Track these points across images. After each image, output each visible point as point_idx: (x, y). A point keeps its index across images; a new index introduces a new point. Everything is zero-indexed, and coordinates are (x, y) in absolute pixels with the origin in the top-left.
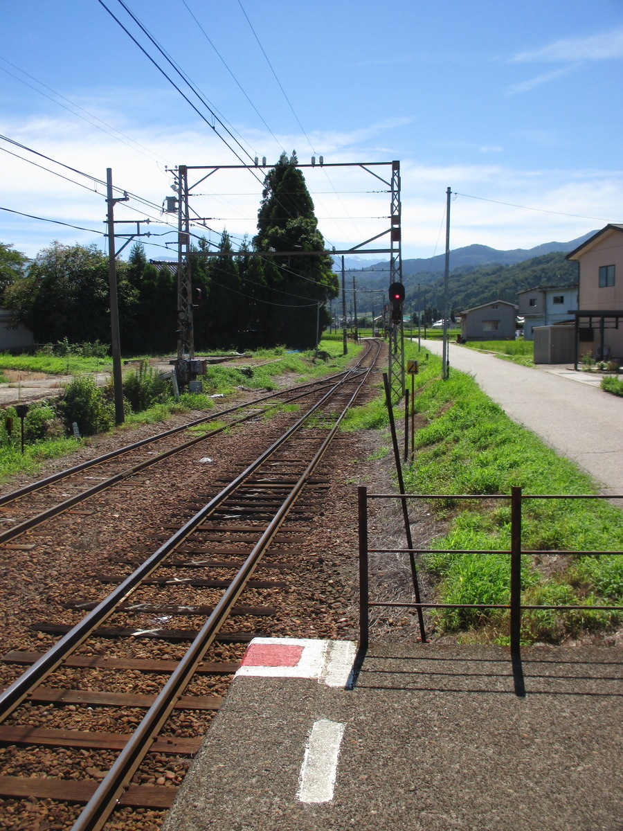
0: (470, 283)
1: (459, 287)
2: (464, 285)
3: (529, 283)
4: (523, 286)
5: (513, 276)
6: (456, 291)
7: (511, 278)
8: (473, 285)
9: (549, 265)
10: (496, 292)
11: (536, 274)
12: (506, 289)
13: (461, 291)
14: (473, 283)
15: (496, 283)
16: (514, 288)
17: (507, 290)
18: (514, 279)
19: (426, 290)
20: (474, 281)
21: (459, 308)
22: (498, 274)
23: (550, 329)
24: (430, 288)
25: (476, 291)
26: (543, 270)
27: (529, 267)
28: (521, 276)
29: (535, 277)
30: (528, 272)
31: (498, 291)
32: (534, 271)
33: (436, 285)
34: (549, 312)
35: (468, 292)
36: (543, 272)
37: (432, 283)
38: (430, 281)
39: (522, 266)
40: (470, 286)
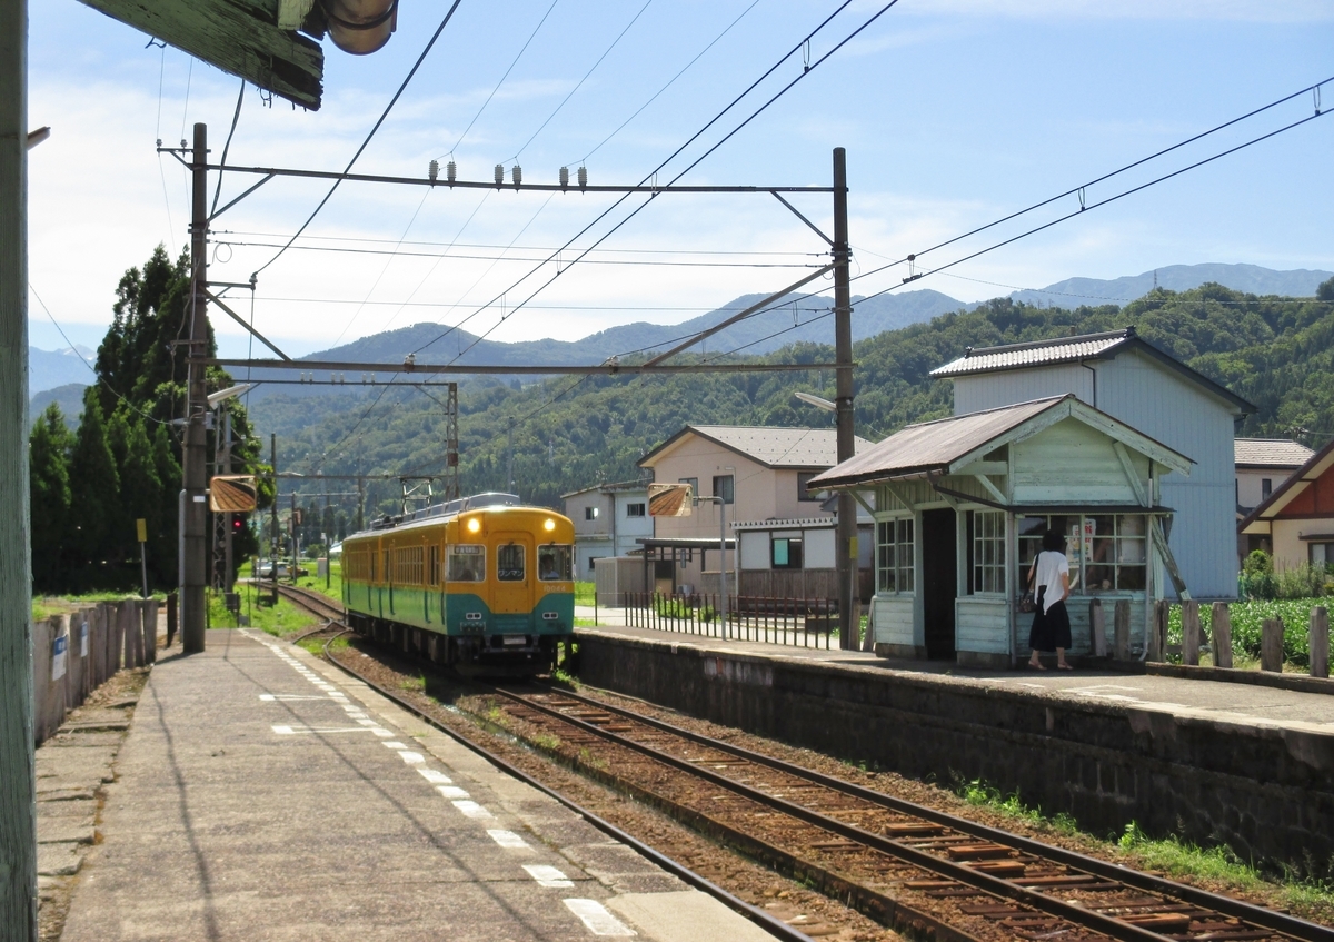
0: (414, 434)
1: (384, 444)
2: (398, 439)
3: (575, 439)
4: (561, 444)
5: (532, 416)
6: (378, 455)
7: (529, 422)
8: (424, 440)
9: (628, 388)
10: (489, 462)
11: (594, 412)
12: (514, 452)
13: (389, 456)
14: (424, 434)
15: (487, 435)
16: (537, 450)
17: (519, 456)
18: (535, 426)
19: (292, 450)
20: (428, 429)
21: (389, 502)
22: (492, 408)
23: (616, 563)
24: (302, 445)
25: (432, 457)
26: (613, 404)
27: (576, 393)
28: (555, 417)
29: (593, 421)
30: (575, 406)
31: (493, 458)
32: (589, 405)
33: (319, 437)
34: (620, 531)
35: (412, 457)
36: (613, 409)
37: (310, 431)
38: (301, 423)
39: (558, 390)
40: (415, 442)
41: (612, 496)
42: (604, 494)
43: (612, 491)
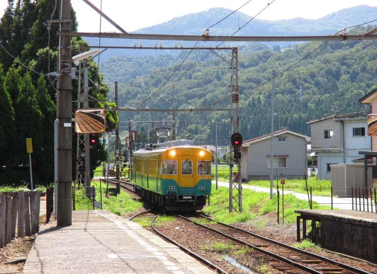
0: (209, 82)
1: (190, 88)
2: (199, 85)
3: (317, 84)
4: (308, 88)
5: (288, 70)
6: (185, 95)
7: (285, 73)
8: (216, 85)
9: (353, 50)
10: (259, 99)
11: (330, 66)
12: (276, 93)
13: (193, 96)
14: (216, 81)
15: (258, 82)
16: (291, 92)
17: (279, 96)
18: (290, 76)
19: (128, 92)
20: (219, 78)
21: (193, 127)
22: (261, 64)
23: (345, 167)
24: (136, 89)
25: (221, 97)
26: (343, 61)
27: (317, 54)
28: (303, 70)
29: (329, 72)
30: (316, 62)
31: (262, 97)
32: (327, 62)
33: (146, 84)
34: (349, 145)
35: (208, 97)
36: (343, 64)
37: (140, 79)
38: (134, 75)
39: (305, 51)
40: (210, 87)
41: (342, 122)
42: (337, 121)
43: (343, 119)
